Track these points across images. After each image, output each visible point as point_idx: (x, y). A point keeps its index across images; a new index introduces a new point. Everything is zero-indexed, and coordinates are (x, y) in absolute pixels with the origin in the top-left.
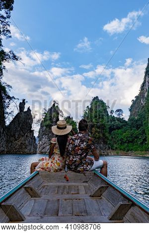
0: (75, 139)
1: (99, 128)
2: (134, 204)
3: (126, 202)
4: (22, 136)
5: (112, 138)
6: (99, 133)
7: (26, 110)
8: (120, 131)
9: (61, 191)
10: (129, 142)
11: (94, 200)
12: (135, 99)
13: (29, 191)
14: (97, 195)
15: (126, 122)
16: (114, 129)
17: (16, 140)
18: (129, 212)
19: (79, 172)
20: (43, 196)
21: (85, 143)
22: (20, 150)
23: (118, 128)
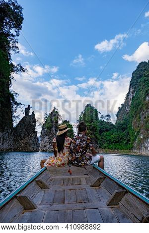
0: (76, 139)
1: (91, 130)
2: (127, 192)
3: (121, 190)
4: (27, 136)
5: (102, 138)
6: (91, 134)
7: (30, 114)
8: (108, 133)
9: (66, 183)
10: (116, 142)
11: (94, 189)
12: (121, 106)
13: (40, 184)
14: (96, 185)
15: (114, 125)
16: (104, 131)
17: (22, 139)
18: (124, 199)
19: (81, 166)
20: (51, 188)
21: (84, 143)
22: (25, 148)
23: (107, 130)
